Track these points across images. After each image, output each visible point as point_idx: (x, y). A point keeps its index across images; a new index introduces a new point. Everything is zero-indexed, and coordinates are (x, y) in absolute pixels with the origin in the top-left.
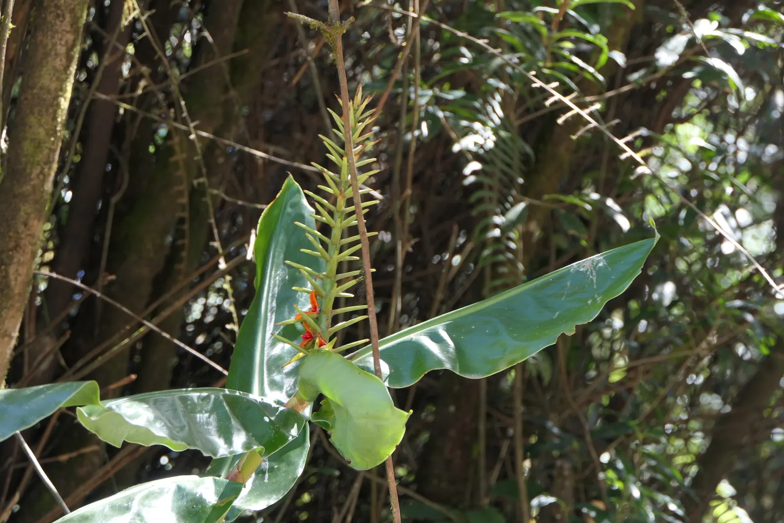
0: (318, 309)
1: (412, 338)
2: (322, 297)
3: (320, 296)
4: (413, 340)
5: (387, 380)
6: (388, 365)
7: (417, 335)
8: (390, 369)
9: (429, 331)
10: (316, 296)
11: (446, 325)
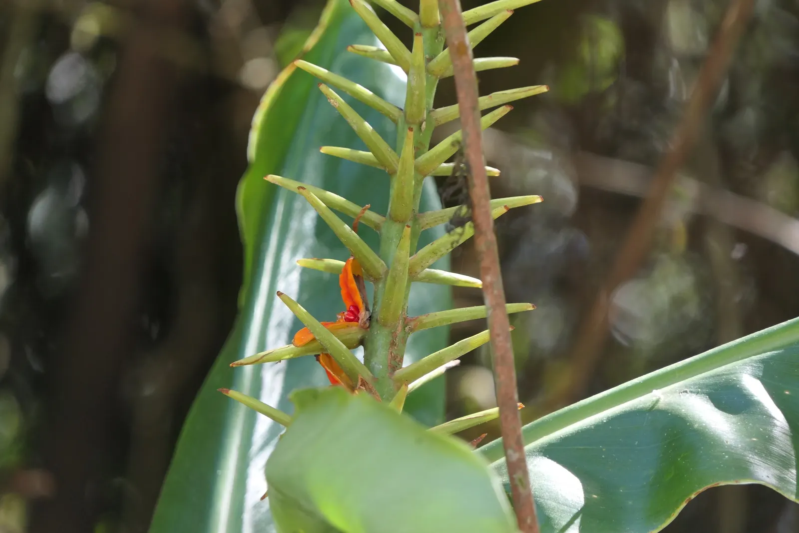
0: (363, 315)
1: (657, 401)
2: (376, 280)
3: (370, 276)
4: (661, 405)
5: (578, 521)
6: (582, 482)
7: (673, 392)
8: (586, 491)
9: (712, 381)
10: (357, 278)
11: (763, 361)
